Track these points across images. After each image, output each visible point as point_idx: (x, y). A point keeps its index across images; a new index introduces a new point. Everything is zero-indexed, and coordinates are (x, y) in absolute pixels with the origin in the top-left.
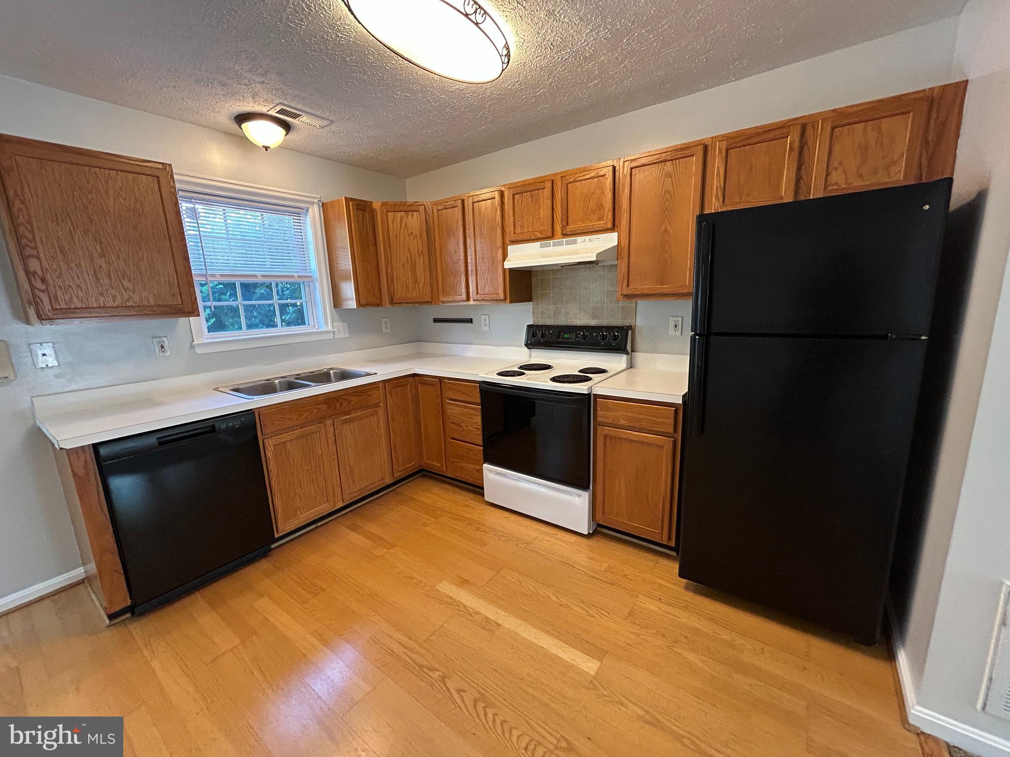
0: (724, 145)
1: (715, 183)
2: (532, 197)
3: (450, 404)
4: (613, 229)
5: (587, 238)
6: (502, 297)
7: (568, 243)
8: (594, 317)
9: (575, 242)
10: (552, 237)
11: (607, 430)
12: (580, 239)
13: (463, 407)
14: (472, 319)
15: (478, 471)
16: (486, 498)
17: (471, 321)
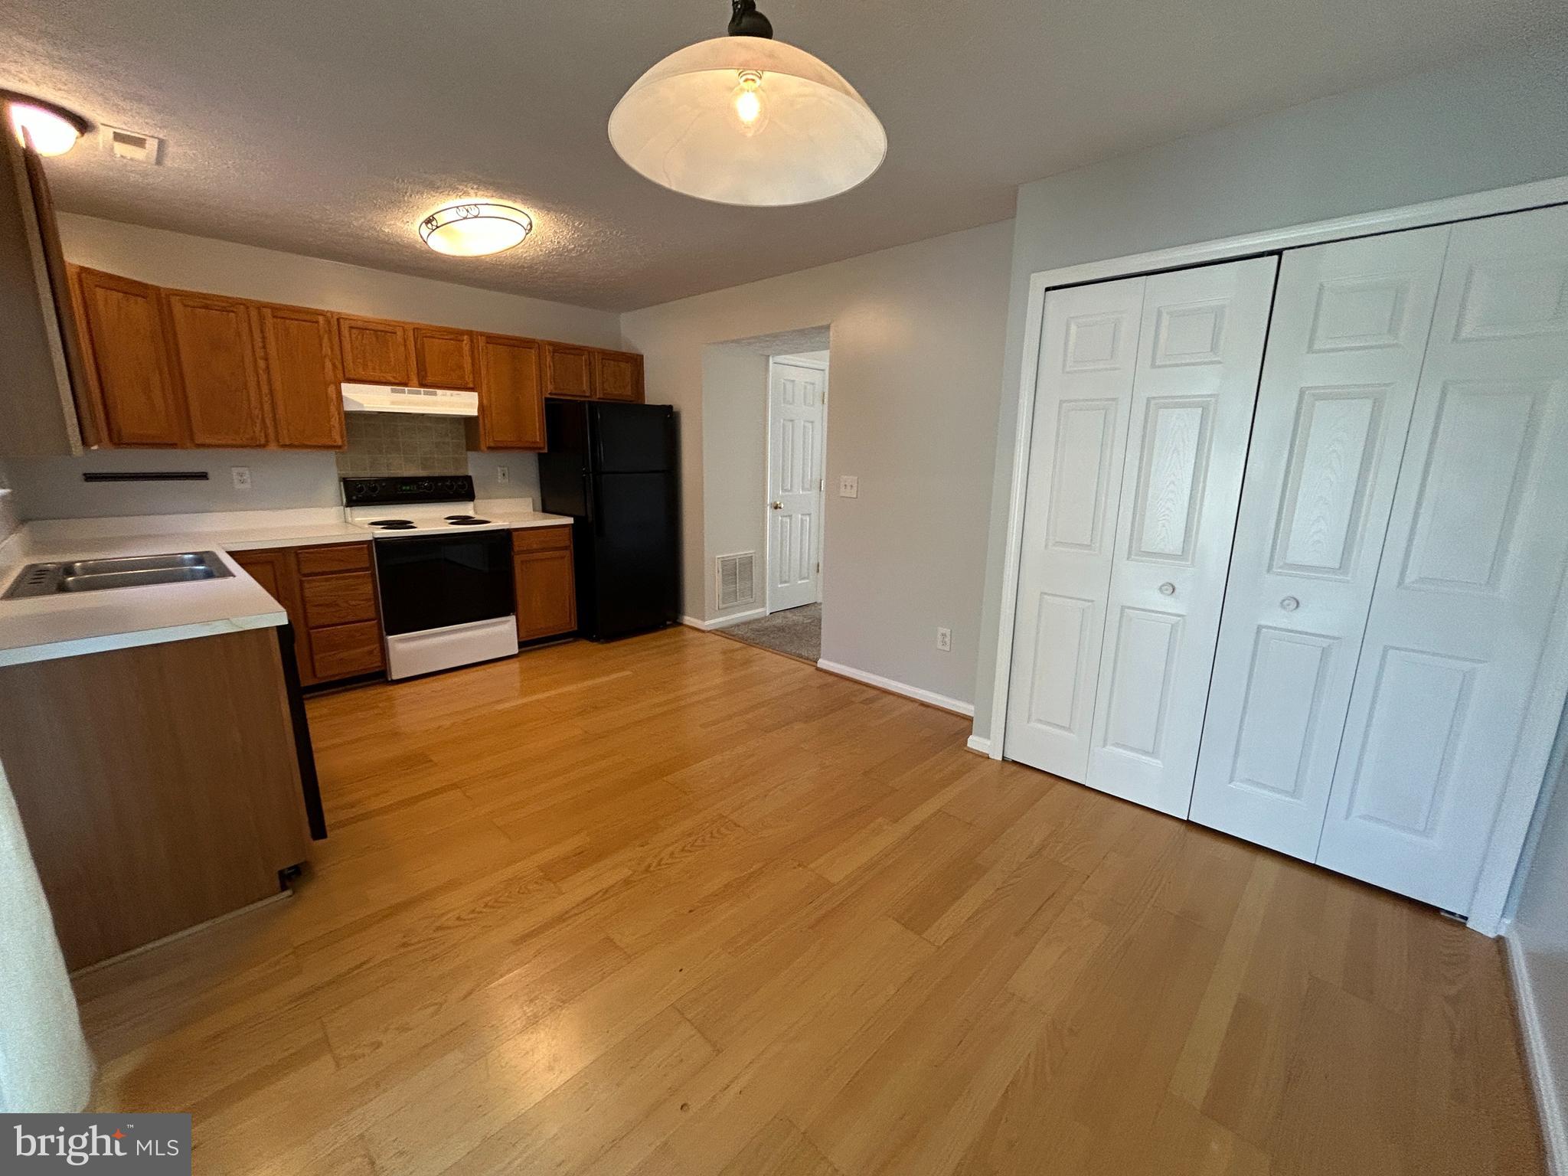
0: (550, 348)
1: (548, 371)
2: (377, 337)
4: (472, 389)
5: (449, 392)
6: (339, 442)
7: (426, 393)
8: (424, 468)
9: (435, 394)
10: (406, 385)
11: (524, 557)
12: (439, 392)
13: (337, 579)
15: (371, 652)
16: (395, 677)
17: (203, 476)
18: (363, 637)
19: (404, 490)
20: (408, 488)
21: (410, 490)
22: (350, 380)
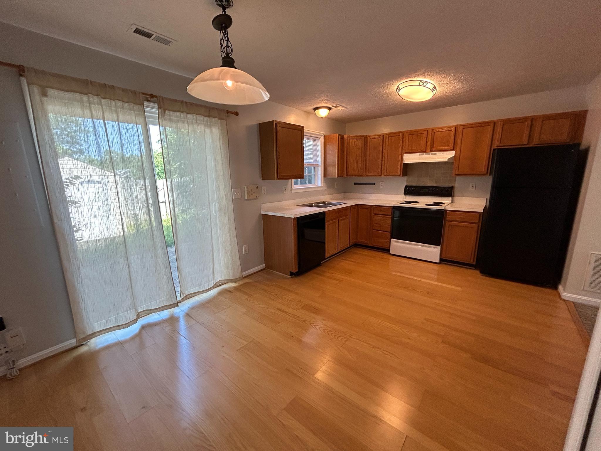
0: (502, 123)
1: (497, 136)
2: (418, 136)
3: (375, 216)
4: (453, 150)
5: (441, 153)
6: (399, 174)
7: (432, 154)
8: (436, 182)
9: (436, 154)
10: (425, 152)
11: (451, 223)
12: (438, 153)
13: (382, 217)
15: (387, 242)
16: (391, 253)
17: (374, 184)
18: (385, 237)
19: (424, 191)
20: (425, 190)
21: (426, 191)
22: (407, 153)
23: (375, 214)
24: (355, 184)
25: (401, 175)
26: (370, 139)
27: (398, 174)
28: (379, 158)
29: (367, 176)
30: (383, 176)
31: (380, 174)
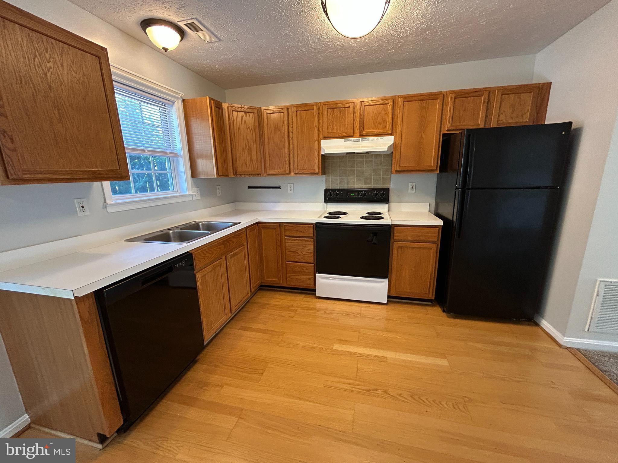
0: (453, 96)
1: (448, 115)
2: (340, 111)
3: (288, 240)
4: (391, 134)
5: (376, 138)
6: (317, 171)
7: (363, 140)
9: (368, 140)
10: (352, 136)
11: (400, 244)
12: (370, 138)
13: (299, 240)
14: (280, 186)
15: (309, 279)
16: (317, 295)
17: (279, 187)
18: (307, 271)
21: (353, 196)
22: (325, 138)
23: (288, 236)
24: (250, 188)
25: (320, 174)
26: (267, 114)
27: (315, 171)
28: (284, 146)
29: (269, 175)
30: (292, 174)
31: (288, 172)
